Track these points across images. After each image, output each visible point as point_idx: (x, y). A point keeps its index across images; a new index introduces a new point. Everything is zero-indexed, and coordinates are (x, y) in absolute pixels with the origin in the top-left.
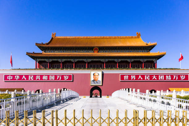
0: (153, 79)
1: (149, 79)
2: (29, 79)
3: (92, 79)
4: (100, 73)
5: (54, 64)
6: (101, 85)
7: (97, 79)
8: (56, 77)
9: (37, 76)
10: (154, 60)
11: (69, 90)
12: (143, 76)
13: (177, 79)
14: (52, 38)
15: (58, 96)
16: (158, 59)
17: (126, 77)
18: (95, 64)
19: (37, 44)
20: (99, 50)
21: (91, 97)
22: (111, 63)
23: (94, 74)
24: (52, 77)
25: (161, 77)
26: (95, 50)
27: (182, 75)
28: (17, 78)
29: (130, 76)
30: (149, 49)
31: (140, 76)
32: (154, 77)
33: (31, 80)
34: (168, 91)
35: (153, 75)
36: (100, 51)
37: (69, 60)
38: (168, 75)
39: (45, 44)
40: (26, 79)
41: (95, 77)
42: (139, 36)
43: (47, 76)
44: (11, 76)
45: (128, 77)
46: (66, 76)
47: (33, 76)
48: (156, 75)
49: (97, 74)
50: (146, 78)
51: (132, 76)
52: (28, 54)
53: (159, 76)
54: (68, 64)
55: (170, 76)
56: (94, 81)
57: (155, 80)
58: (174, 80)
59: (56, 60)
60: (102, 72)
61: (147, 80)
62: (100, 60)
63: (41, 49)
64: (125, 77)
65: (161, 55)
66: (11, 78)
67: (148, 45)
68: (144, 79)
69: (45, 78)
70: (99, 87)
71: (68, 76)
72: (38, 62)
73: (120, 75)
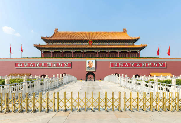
0: (137, 66)
1: (134, 66)
2: (36, 66)
3: (87, 66)
4: (94, 61)
5: (56, 54)
6: (95, 71)
8: (58, 64)
9: (42, 64)
10: (138, 51)
11: (69, 75)
12: (129, 64)
13: (156, 66)
14: (55, 33)
15: (60, 80)
16: (141, 50)
18: (90, 53)
19: (42, 38)
20: (93, 42)
21: (86, 81)
22: (103, 53)
23: (89, 62)
24: (54, 64)
25: (144, 64)
27: (160, 63)
28: (25, 64)
29: (118, 64)
30: (134, 42)
31: (126, 64)
32: (138, 64)
33: (37, 66)
34: (149, 76)
35: (137, 63)
36: (93, 44)
37: (68, 50)
38: (149, 63)
39: (49, 38)
40: (33, 66)
41: (90, 64)
42: (125, 31)
43: (50, 64)
44: (21, 63)
45: (116, 64)
46: (66, 63)
47: (39, 63)
48: (139, 63)
49: (92, 62)
50: (131, 65)
51: (120, 63)
52: (35, 45)
53: (142, 63)
54: (67, 54)
55: (150, 64)
56: (89, 67)
57: (139, 67)
58: (154, 67)
59: (58, 50)
60: (96, 60)
61: (132, 66)
62: (93, 50)
63: (45, 42)
64: (114, 64)
65: (143, 47)
66: (21, 65)
67: (133, 39)
68: (129, 66)
69: (48, 65)
70: (93, 73)
71: (68, 64)
72: (43, 52)
73: (110, 62)
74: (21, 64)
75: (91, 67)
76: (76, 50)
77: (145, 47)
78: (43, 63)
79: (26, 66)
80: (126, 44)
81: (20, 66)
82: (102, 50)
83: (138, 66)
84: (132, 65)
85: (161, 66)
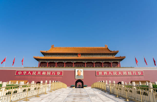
3: (76, 74)
4: (82, 70)
5: (52, 64)
6: (83, 78)
7: (80, 74)
8: (51, 72)
9: (39, 72)
10: (118, 61)
11: (60, 82)
12: (112, 72)
13: (136, 74)
16: (121, 61)
18: (80, 64)
20: (82, 55)
21: (76, 87)
22: (90, 64)
23: (78, 71)
24: (49, 73)
25: (125, 73)
26: (78, 55)
27: (138, 71)
28: (24, 73)
29: (103, 72)
30: (114, 54)
31: (110, 72)
33: (34, 75)
37: (61, 61)
38: (129, 72)
40: (30, 74)
42: (106, 46)
44: (21, 72)
45: (101, 73)
47: (35, 72)
49: (80, 71)
53: (123, 72)
54: (60, 64)
56: (78, 75)
58: (134, 75)
59: (52, 61)
61: (115, 75)
62: (82, 61)
64: (99, 73)
66: (20, 73)
68: (113, 74)
69: (44, 73)
70: (81, 80)
71: (60, 72)
72: (41, 63)
73: (96, 71)
75: (79, 75)
76: (67, 61)
82: (89, 61)
83: (120, 74)
84: (115, 73)
85: (139, 74)
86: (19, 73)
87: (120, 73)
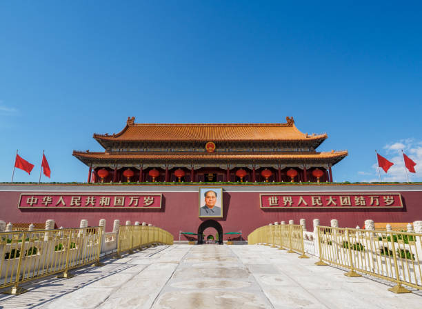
0: (329, 203)
1: (321, 204)
2: (72, 204)
4: (219, 191)
6: (221, 216)
7: (212, 205)
8: (127, 199)
9: (89, 198)
10: (326, 166)
12: (307, 198)
13: (377, 204)
14: (127, 127)
16: (333, 164)
17: (273, 200)
18: (209, 175)
19: (96, 136)
20: (217, 147)
21: (200, 242)
23: (206, 194)
24: (119, 200)
25: (345, 200)
26: (208, 147)
27: (386, 196)
28: (46, 200)
29: (280, 198)
30: (314, 145)
31: (301, 198)
33: (74, 205)
35: (328, 197)
36: (218, 150)
37: (156, 165)
38: (359, 196)
39: (112, 136)
40: (64, 204)
41: (208, 200)
42: (290, 122)
43: (109, 198)
44: (35, 196)
45: (276, 199)
46: (149, 198)
47: (79, 198)
48: (333, 196)
50: (313, 201)
51: (284, 198)
52: (76, 154)
53: (341, 198)
55: (362, 198)
56: (206, 207)
57: (334, 205)
58: (372, 205)
59: (130, 165)
60: (223, 190)
61: (317, 205)
62: (218, 166)
63: (102, 146)
64: (270, 199)
65: (338, 157)
66: (34, 200)
67: (311, 138)
68: (309, 203)
69: (104, 201)
70: (216, 222)
71: (152, 199)
72: (95, 170)
73: (260, 195)
74: (36, 199)
75: (211, 207)
76: (174, 166)
77: (342, 158)
78: (91, 196)
79: (46, 203)
80: (296, 150)
81: (32, 203)
82: (239, 166)
83: (331, 204)
84: (316, 201)
85: (388, 204)
86: (30, 200)
87: (331, 200)
